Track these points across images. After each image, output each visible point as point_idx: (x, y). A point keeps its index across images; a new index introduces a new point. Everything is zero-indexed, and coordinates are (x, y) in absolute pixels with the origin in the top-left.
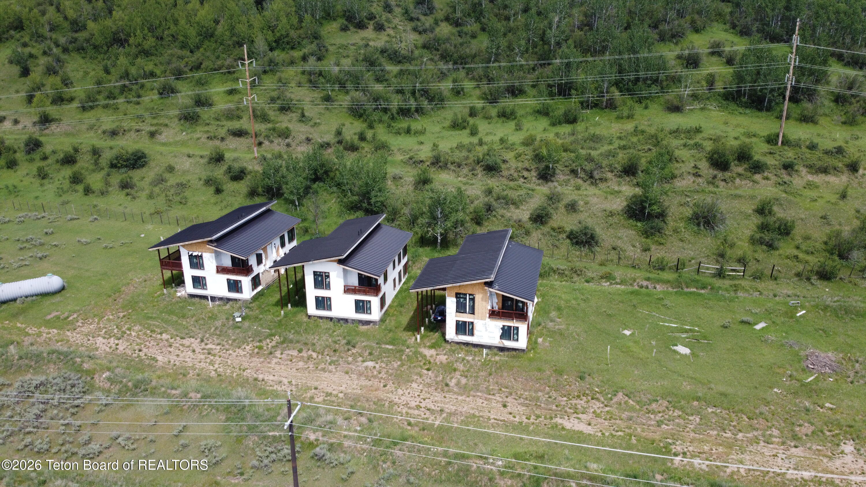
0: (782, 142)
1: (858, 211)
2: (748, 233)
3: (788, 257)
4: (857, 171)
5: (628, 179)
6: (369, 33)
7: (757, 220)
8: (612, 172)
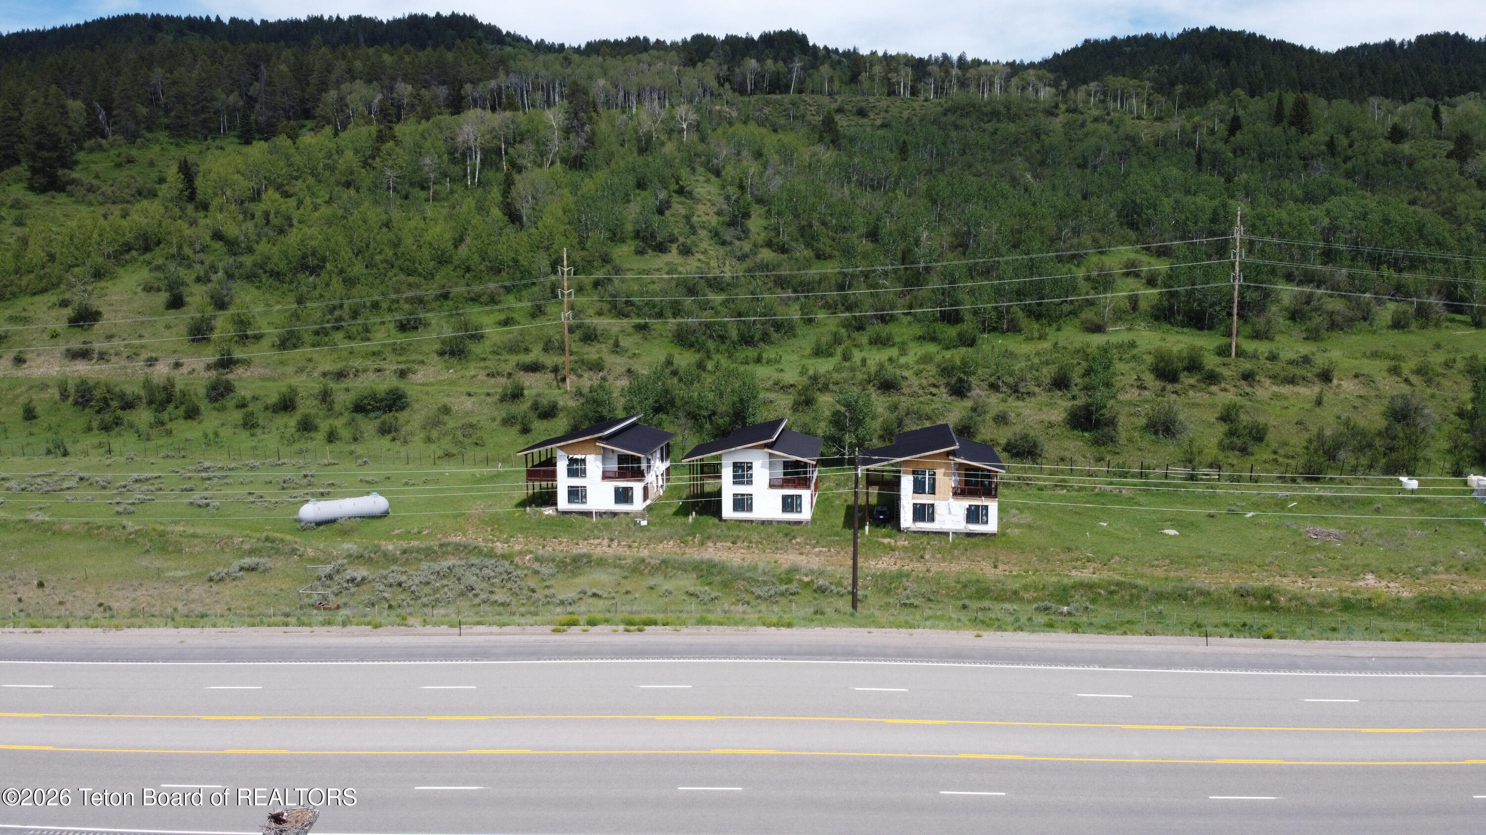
0: (1236, 354)
1: (1339, 417)
2: (1215, 441)
3: (1265, 462)
4: (1331, 381)
5: (1060, 393)
6: (673, 256)
7: (1223, 428)
8: (1039, 386)
